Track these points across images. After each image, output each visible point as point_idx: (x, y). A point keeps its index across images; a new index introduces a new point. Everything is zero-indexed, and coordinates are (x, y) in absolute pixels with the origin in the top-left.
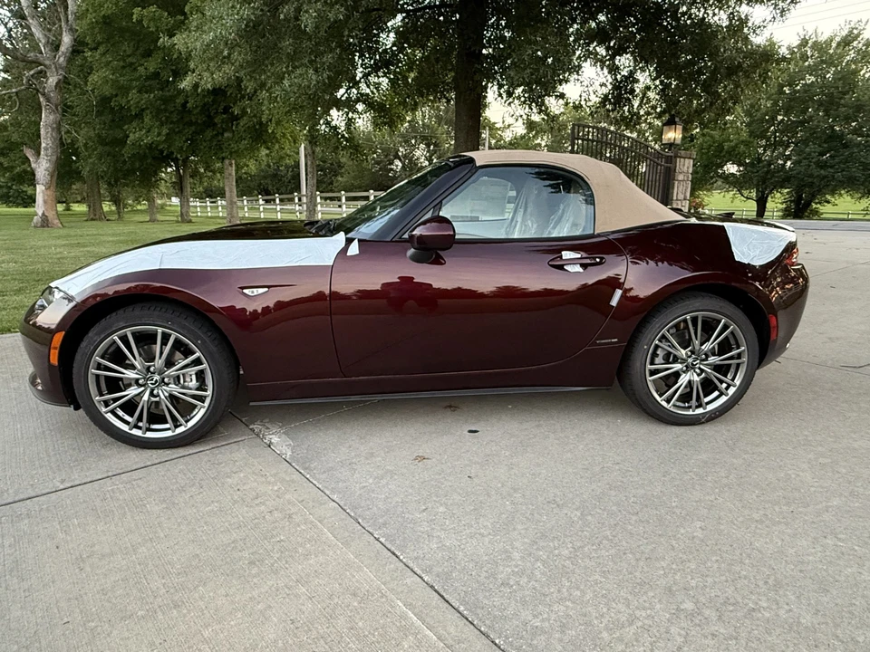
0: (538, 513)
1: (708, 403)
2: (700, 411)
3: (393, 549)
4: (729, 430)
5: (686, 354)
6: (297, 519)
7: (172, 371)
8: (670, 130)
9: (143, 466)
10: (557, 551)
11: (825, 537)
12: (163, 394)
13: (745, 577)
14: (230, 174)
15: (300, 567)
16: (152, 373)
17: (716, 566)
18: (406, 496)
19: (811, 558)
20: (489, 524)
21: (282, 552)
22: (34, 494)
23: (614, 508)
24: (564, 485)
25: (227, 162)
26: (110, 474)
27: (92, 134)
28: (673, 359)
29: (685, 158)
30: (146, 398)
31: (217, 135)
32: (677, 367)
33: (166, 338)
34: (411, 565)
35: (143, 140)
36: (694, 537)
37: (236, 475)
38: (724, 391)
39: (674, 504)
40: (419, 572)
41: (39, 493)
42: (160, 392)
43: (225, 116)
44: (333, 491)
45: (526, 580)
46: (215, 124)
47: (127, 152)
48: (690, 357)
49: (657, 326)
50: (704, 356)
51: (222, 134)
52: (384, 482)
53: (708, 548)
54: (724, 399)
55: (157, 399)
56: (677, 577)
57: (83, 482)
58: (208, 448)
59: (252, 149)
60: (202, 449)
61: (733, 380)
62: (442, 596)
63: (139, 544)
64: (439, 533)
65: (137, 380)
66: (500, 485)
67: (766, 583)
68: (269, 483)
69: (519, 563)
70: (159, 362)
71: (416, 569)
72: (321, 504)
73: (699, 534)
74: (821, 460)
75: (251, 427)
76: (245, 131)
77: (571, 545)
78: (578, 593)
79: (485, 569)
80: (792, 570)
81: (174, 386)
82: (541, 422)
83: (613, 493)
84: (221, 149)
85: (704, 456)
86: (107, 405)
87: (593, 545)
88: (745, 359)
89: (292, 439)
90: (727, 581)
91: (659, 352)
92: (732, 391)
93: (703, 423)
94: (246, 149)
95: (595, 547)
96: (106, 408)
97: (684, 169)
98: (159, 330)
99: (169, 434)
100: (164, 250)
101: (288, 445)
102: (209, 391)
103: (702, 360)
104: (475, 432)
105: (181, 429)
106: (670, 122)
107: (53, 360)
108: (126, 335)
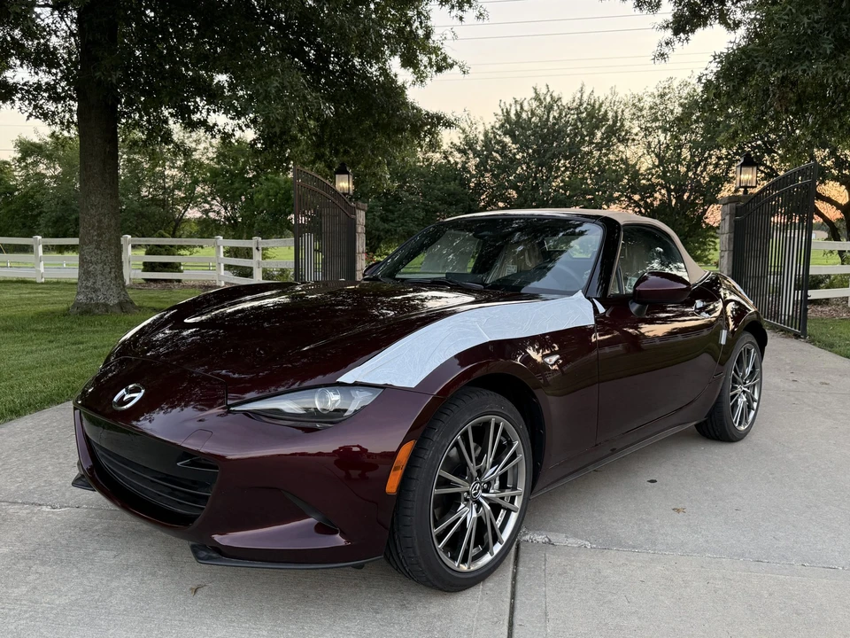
3: (825, 566)
8: (342, 179)
12: (487, 504)
16: (475, 480)
29: (359, 210)
30: (475, 514)
38: (753, 407)
55: (480, 514)
65: (464, 494)
96: (439, 543)
97: (361, 220)
98: (493, 419)
99: (487, 558)
100: (473, 319)
101: (566, 537)
102: (521, 488)
103: (745, 383)
104: (656, 481)
105: (497, 548)
106: (342, 171)
107: (392, 485)
108: (466, 432)
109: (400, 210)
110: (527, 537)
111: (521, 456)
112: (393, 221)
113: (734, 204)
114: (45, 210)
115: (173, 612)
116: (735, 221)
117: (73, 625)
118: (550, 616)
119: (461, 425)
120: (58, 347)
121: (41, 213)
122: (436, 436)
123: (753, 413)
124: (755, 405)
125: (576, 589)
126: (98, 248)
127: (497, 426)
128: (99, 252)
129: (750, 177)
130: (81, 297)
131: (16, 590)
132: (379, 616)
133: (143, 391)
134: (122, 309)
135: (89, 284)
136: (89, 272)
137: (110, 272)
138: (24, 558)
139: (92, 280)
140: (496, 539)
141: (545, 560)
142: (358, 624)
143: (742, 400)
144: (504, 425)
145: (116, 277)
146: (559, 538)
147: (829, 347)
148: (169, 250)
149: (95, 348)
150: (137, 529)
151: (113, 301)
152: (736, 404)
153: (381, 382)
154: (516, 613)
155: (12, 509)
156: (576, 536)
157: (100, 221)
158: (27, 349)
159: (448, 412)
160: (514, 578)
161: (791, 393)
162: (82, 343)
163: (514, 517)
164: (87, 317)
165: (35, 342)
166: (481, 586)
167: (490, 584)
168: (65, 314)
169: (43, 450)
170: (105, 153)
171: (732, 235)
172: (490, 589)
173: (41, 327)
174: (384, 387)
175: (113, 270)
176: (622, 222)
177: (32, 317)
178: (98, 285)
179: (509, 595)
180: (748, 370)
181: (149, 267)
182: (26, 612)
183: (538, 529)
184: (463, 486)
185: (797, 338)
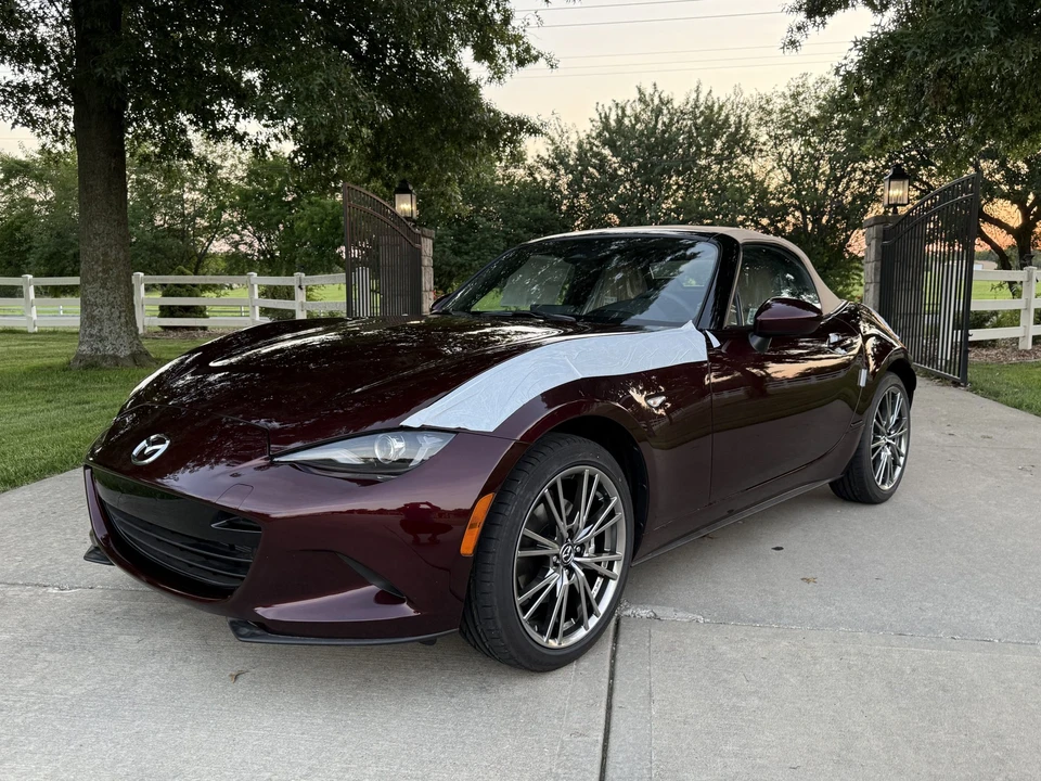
3: (979, 639)
8: (403, 199)
12: (579, 568)
16: (567, 541)
29: (425, 237)
30: (566, 581)
38: (899, 462)
40: (1030, 642)
65: (552, 558)
71: (1024, 642)
86: (524, 609)
88: (906, 429)
96: (524, 614)
97: (428, 251)
98: (587, 470)
99: (581, 633)
100: (561, 353)
101: (675, 611)
102: (621, 552)
103: (889, 434)
104: (781, 548)
105: (593, 622)
106: (404, 190)
107: (468, 546)
108: (555, 485)
109: (475, 240)
110: (629, 612)
111: (620, 514)
112: (467, 254)
113: (881, 226)
114: (35, 244)
115: (209, 701)
116: (883, 247)
117: (91, 717)
118: (656, 697)
119: (549, 477)
120: (58, 408)
121: (30, 248)
122: (518, 490)
123: (899, 469)
124: (902, 460)
125: (687, 667)
126: (104, 286)
127: (591, 479)
128: (105, 292)
129: (901, 192)
130: (84, 348)
131: (21, 681)
132: (454, 700)
133: (168, 442)
134: (135, 361)
135: (94, 332)
136: (93, 317)
137: (119, 317)
138: (29, 645)
139: (97, 327)
140: (591, 611)
141: (650, 636)
142: (430, 709)
143: (886, 454)
144: (600, 477)
145: (127, 322)
146: (666, 613)
147: (994, 395)
148: (191, 290)
149: (104, 408)
150: (163, 611)
151: (124, 352)
152: (878, 459)
153: (453, 426)
154: (615, 695)
155: (11, 591)
156: (686, 609)
157: (105, 254)
158: (21, 410)
159: (533, 461)
160: (613, 657)
161: (946, 449)
162: (88, 403)
163: (612, 586)
164: (92, 372)
165: (30, 402)
166: (574, 666)
167: (585, 663)
168: (66, 368)
169: (46, 525)
170: (110, 169)
171: (879, 264)
172: (585, 669)
173: (35, 384)
174: (457, 431)
175: (123, 314)
176: (741, 240)
177: (25, 373)
178: (105, 332)
179: (607, 675)
180: (893, 419)
181: (167, 311)
182: (34, 703)
183: (642, 603)
184: (552, 548)
185: (956, 387)
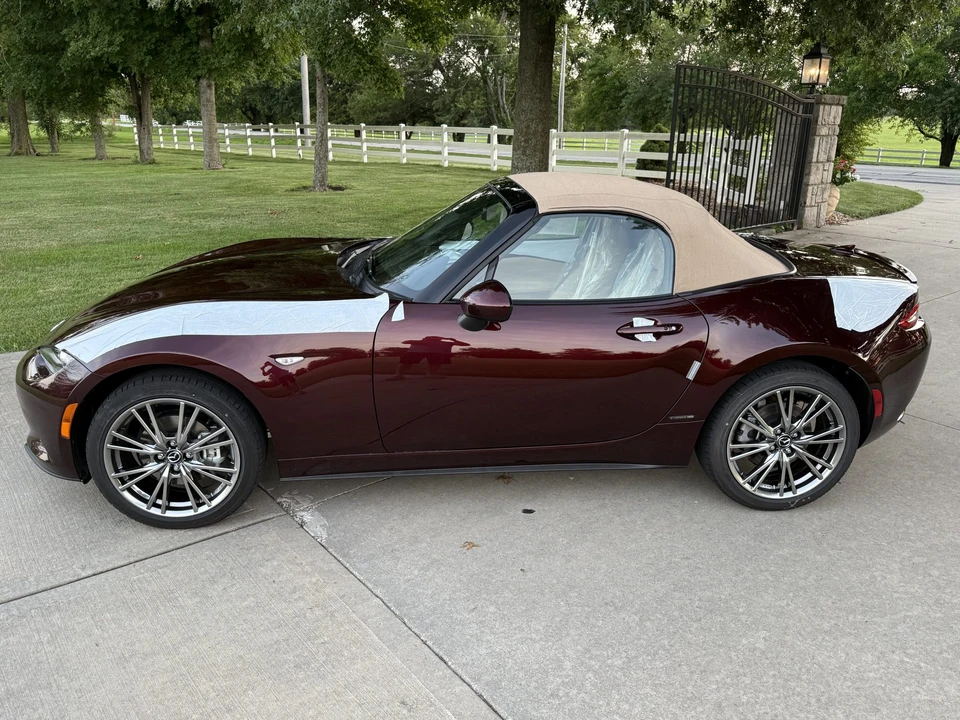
0: (594, 617)
1: (798, 486)
2: (789, 495)
3: (441, 654)
4: (820, 518)
5: (775, 431)
6: (340, 617)
7: (195, 446)
8: (812, 65)
9: (165, 550)
10: (609, 661)
11: (893, 652)
12: (184, 469)
13: (799, 694)
14: (208, 100)
15: (347, 672)
16: (173, 448)
17: (771, 681)
18: (454, 592)
19: (872, 675)
20: (541, 628)
21: (327, 655)
22: (57, 583)
23: (676, 613)
24: (626, 583)
25: (204, 82)
26: (132, 560)
27: (17, 38)
28: (760, 437)
29: (831, 105)
30: (166, 474)
31: (189, 44)
32: (764, 446)
33: (189, 411)
34: (460, 672)
35: (88, 53)
36: (755, 649)
37: (269, 563)
38: (818, 473)
39: (741, 610)
40: (467, 679)
41: (62, 582)
42: (181, 468)
43: (201, 19)
44: (376, 584)
45: (575, 692)
46: (188, 29)
47: (65, 63)
48: (779, 435)
49: (742, 401)
50: (796, 435)
51: (198, 43)
52: (430, 574)
53: (767, 661)
54: (817, 482)
55: (178, 476)
56: (729, 693)
57: (105, 569)
58: (233, 528)
59: (238, 66)
60: (227, 530)
61: (828, 461)
62: (491, 706)
63: (180, 643)
64: (489, 638)
65: (156, 456)
66: (555, 581)
67: (819, 700)
68: (307, 573)
69: (570, 673)
70: (181, 437)
71: (464, 677)
72: (363, 600)
73: (761, 645)
74: (917, 560)
75: (279, 500)
76: (229, 41)
77: (624, 655)
78: (627, 707)
79: (535, 678)
80: (849, 687)
81: (197, 462)
82: (607, 501)
83: (677, 595)
84: (195, 64)
85: (786, 551)
86: (123, 482)
87: (648, 655)
88: (842, 439)
89: (326, 517)
90: (779, 698)
91: (743, 428)
92: (826, 473)
93: (793, 508)
94: (231, 66)
95: (650, 658)
96: (122, 485)
98: (183, 403)
99: (189, 513)
105: (204, 509)
107: (65, 432)
108: (144, 407)
144: (201, 410)
146: (314, 524)
163: (228, 489)
181: (642, 164)
